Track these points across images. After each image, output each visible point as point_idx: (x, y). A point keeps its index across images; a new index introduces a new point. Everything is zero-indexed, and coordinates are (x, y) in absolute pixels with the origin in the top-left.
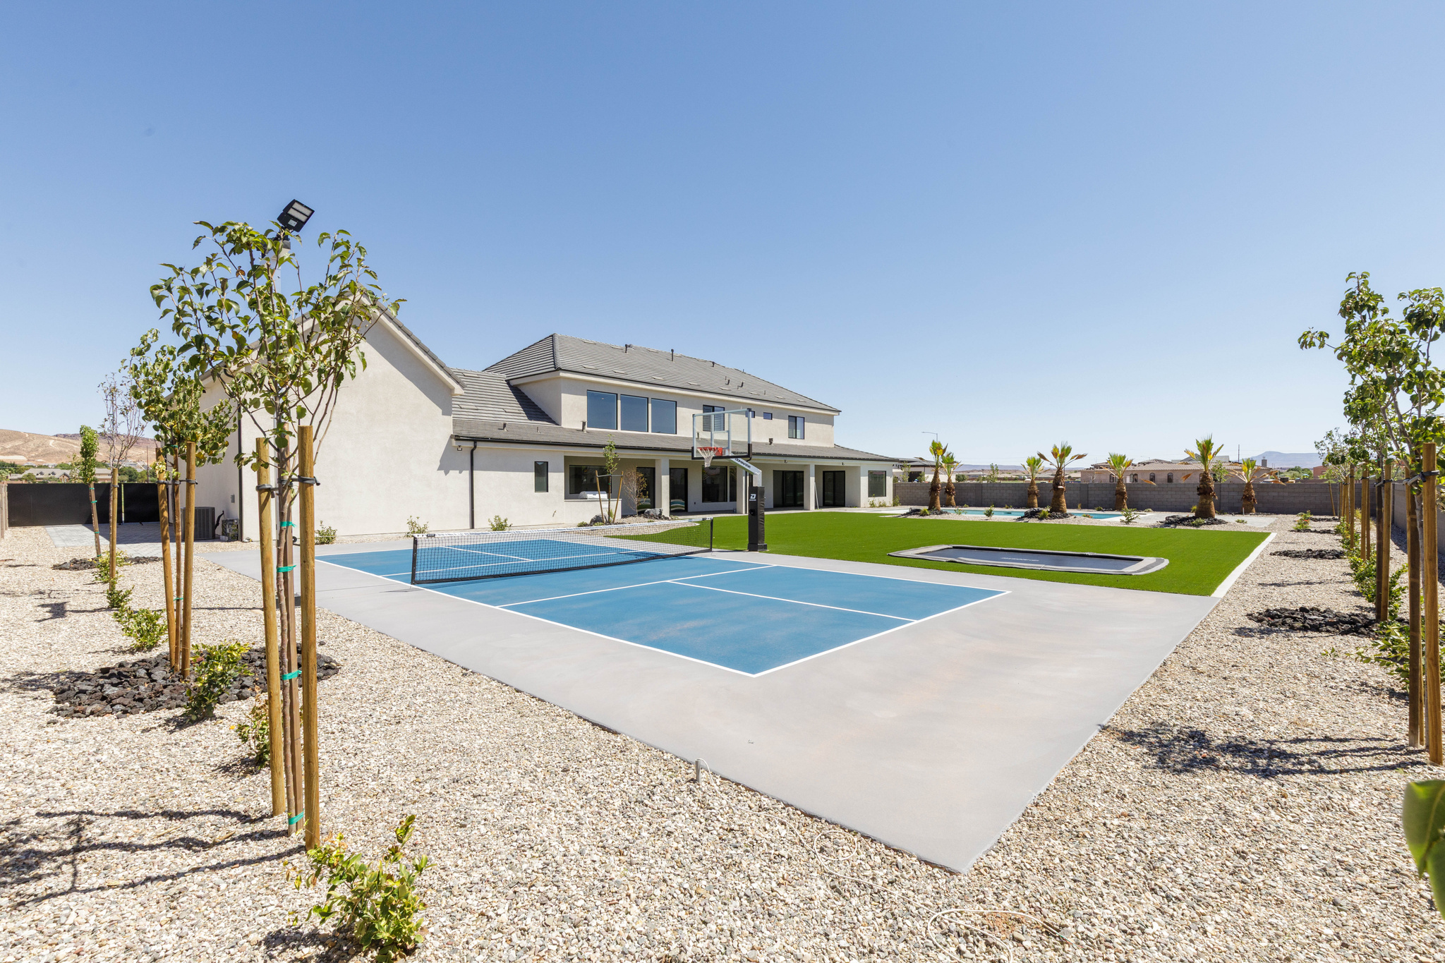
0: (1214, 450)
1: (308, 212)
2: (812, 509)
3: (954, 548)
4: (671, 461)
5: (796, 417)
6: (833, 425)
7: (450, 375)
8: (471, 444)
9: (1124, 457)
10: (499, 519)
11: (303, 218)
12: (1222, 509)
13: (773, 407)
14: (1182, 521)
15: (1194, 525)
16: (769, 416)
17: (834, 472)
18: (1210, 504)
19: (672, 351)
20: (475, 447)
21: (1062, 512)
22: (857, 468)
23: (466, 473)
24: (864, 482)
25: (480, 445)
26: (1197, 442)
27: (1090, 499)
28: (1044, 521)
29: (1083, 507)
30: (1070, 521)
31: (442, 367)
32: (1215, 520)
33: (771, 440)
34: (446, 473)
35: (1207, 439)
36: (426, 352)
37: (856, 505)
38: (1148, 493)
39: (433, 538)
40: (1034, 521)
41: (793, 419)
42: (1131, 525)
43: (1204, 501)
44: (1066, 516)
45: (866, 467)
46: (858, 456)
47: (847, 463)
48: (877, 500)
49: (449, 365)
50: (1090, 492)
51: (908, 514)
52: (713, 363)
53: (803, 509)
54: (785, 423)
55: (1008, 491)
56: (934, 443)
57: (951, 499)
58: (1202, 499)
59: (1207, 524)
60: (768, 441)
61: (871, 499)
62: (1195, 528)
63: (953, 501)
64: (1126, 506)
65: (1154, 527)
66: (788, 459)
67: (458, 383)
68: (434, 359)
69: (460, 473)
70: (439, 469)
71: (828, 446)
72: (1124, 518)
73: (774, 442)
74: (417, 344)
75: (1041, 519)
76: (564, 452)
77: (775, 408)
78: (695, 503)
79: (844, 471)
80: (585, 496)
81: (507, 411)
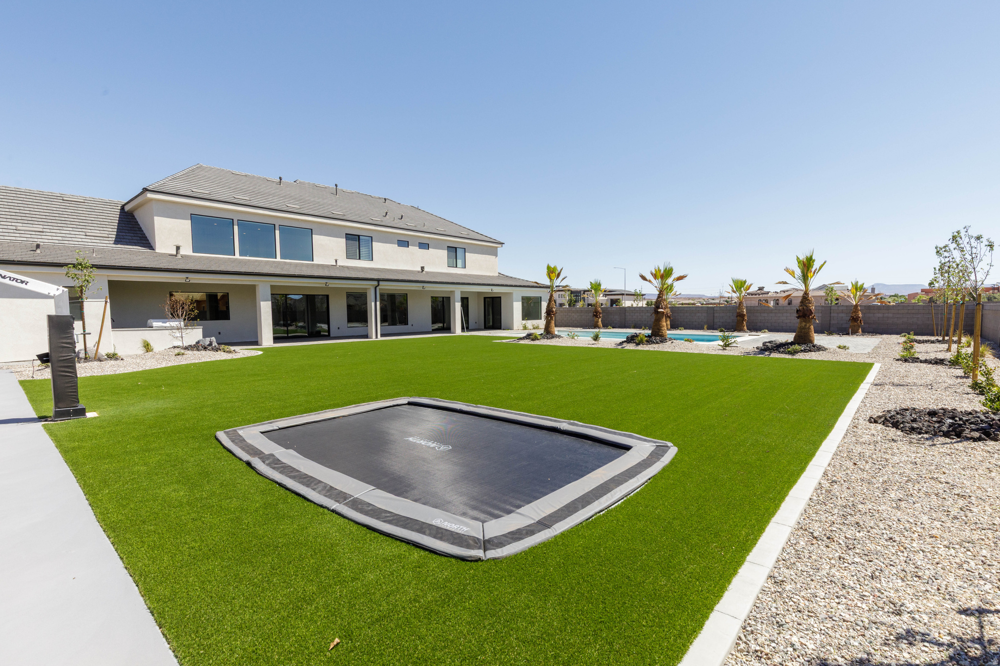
0: (816, 265)
2: (458, 331)
4: (272, 287)
5: (456, 248)
6: (496, 256)
9: (745, 282)
12: (832, 329)
13: (429, 238)
14: (778, 347)
15: (790, 353)
16: (424, 246)
17: (493, 298)
18: (809, 328)
19: (336, 185)
21: (662, 336)
22: (510, 294)
24: (517, 307)
26: (798, 258)
27: (716, 320)
28: (640, 348)
29: (709, 328)
30: (666, 347)
32: (814, 346)
33: (422, 268)
35: (809, 255)
37: (510, 328)
38: (765, 315)
40: (631, 347)
41: (453, 250)
43: (804, 324)
44: (663, 340)
45: (518, 293)
46: (514, 284)
47: (497, 290)
48: (530, 323)
50: (716, 315)
51: (523, 338)
52: (385, 199)
53: (450, 333)
54: (444, 253)
55: (647, 314)
56: (548, 267)
57: (598, 322)
58: (801, 322)
59: (805, 351)
60: (420, 269)
61: (524, 322)
62: (790, 357)
63: (600, 323)
64: (745, 328)
65: (748, 353)
71: (491, 274)
72: (722, 343)
73: (426, 269)
75: (638, 344)
76: (108, 276)
77: (432, 238)
78: (339, 328)
79: (500, 297)
80: (150, 325)
81: (88, 234)
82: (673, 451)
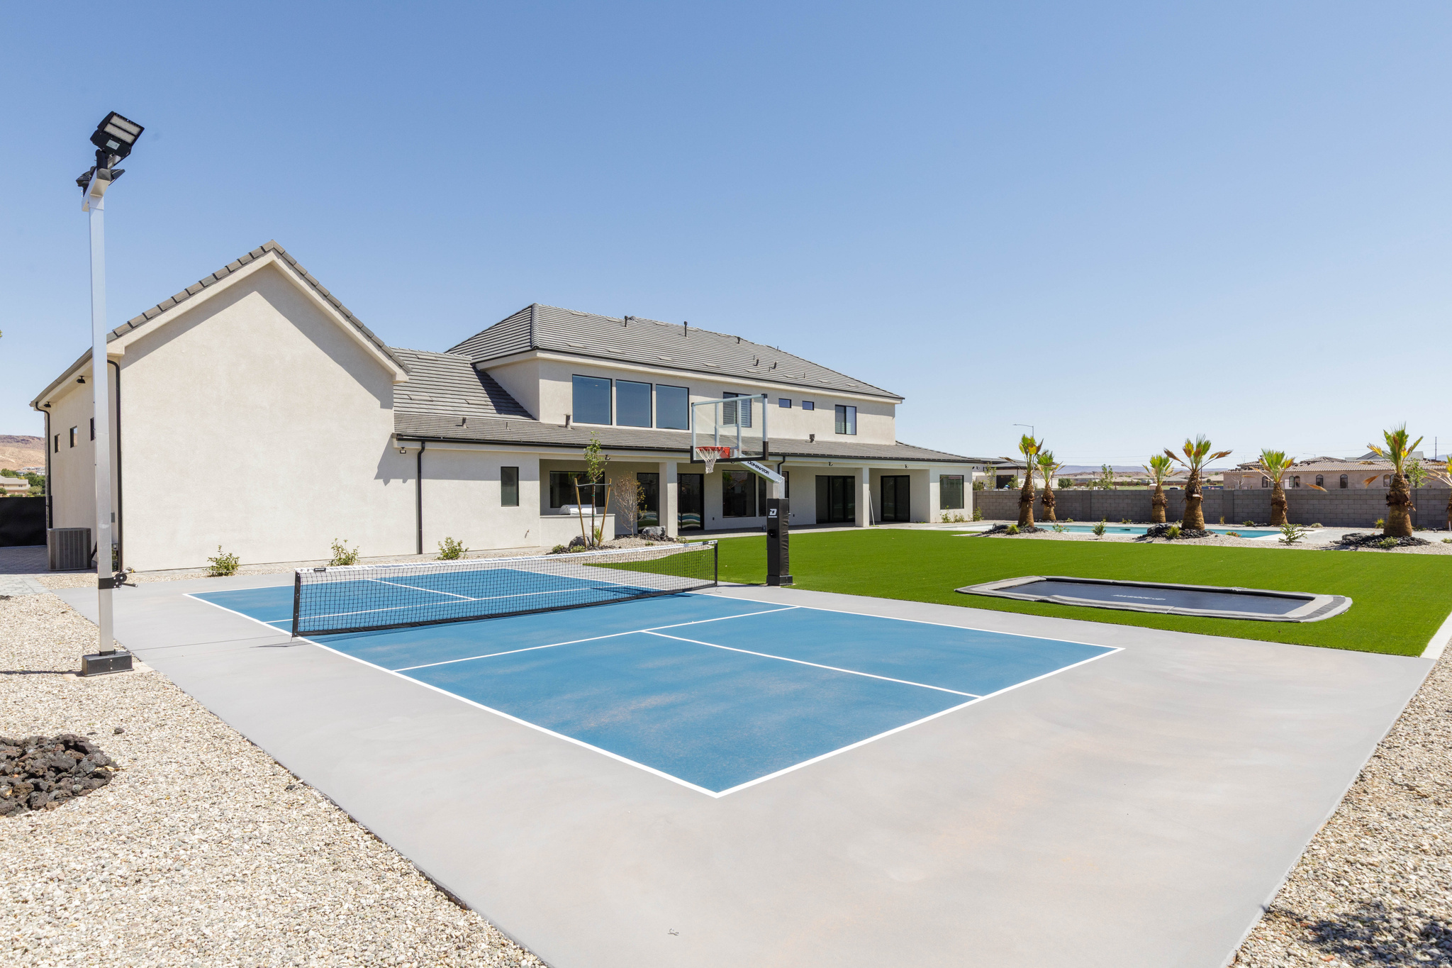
0: (1408, 445)
1: (135, 130)
2: (866, 525)
3: (1048, 580)
4: (679, 465)
5: (845, 407)
6: (894, 416)
7: (390, 356)
8: (417, 446)
9: (1283, 455)
10: (452, 542)
11: (129, 139)
12: (1420, 522)
13: (815, 394)
14: (1365, 541)
15: (1382, 547)
16: (809, 405)
17: (896, 477)
18: (1404, 518)
19: (685, 323)
20: (423, 448)
21: (1199, 528)
22: (925, 473)
23: (412, 483)
24: (935, 489)
25: (429, 446)
26: (1386, 433)
27: (1237, 510)
28: (1174, 542)
29: (1227, 522)
30: (1210, 541)
31: (380, 346)
32: (1413, 539)
33: (812, 437)
34: (386, 482)
35: (1398, 429)
36: (359, 327)
37: (924, 519)
38: (1315, 502)
39: (323, 574)
40: (1160, 541)
41: (841, 409)
42: (1293, 547)
43: (1397, 513)
44: (1203, 534)
45: (937, 471)
46: (926, 457)
47: (912, 466)
48: (952, 513)
49: (389, 343)
50: (1236, 502)
51: (990, 532)
52: (739, 339)
53: (854, 525)
54: (831, 414)
55: (1126, 501)
56: (1024, 439)
57: (1050, 512)
58: (1393, 511)
59: (1402, 545)
60: (808, 438)
61: (944, 512)
62: (1384, 551)
63: (1053, 514)
64: (1286, 520)
65: (1326, 548)
66: (833, 461)
67: (400, 366)
68: (369, 336)
69: (404, 482)
70: (377, 477)
71: (887, 443)
72: (1284, 537)
73: (816, 439)
74: (348, 317)
75: (1170, 538)
76: (540, 454)
77: (818, 394)
78: (713, 519)
79: (909, 476)
80: (566, 511)
81: (470, 402)
82: (1348, 602)
